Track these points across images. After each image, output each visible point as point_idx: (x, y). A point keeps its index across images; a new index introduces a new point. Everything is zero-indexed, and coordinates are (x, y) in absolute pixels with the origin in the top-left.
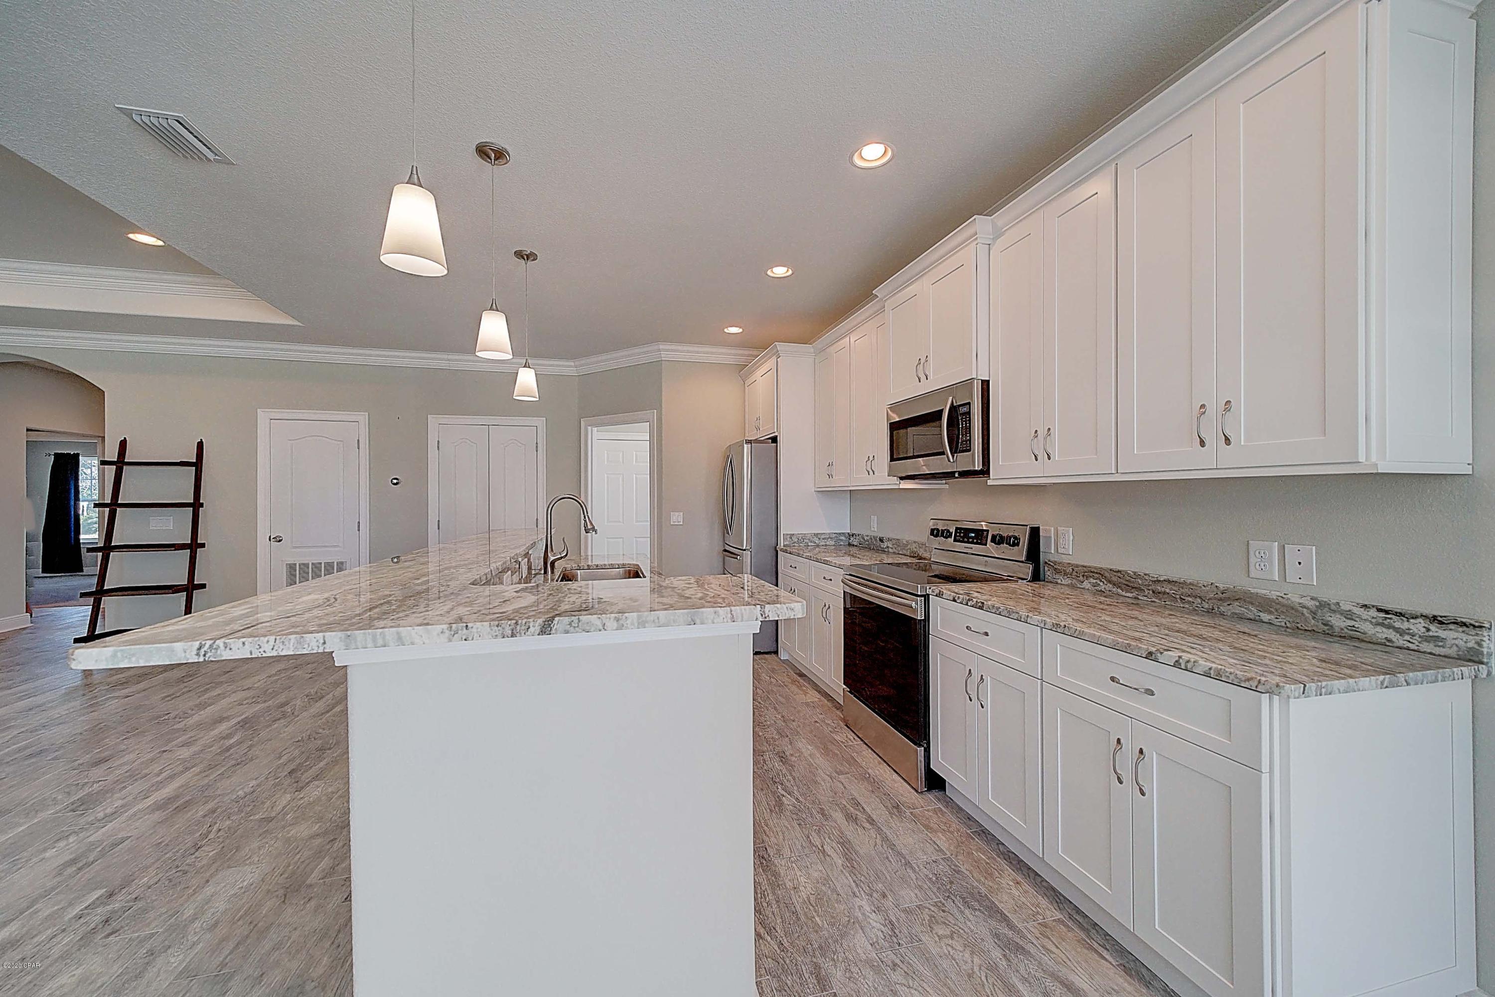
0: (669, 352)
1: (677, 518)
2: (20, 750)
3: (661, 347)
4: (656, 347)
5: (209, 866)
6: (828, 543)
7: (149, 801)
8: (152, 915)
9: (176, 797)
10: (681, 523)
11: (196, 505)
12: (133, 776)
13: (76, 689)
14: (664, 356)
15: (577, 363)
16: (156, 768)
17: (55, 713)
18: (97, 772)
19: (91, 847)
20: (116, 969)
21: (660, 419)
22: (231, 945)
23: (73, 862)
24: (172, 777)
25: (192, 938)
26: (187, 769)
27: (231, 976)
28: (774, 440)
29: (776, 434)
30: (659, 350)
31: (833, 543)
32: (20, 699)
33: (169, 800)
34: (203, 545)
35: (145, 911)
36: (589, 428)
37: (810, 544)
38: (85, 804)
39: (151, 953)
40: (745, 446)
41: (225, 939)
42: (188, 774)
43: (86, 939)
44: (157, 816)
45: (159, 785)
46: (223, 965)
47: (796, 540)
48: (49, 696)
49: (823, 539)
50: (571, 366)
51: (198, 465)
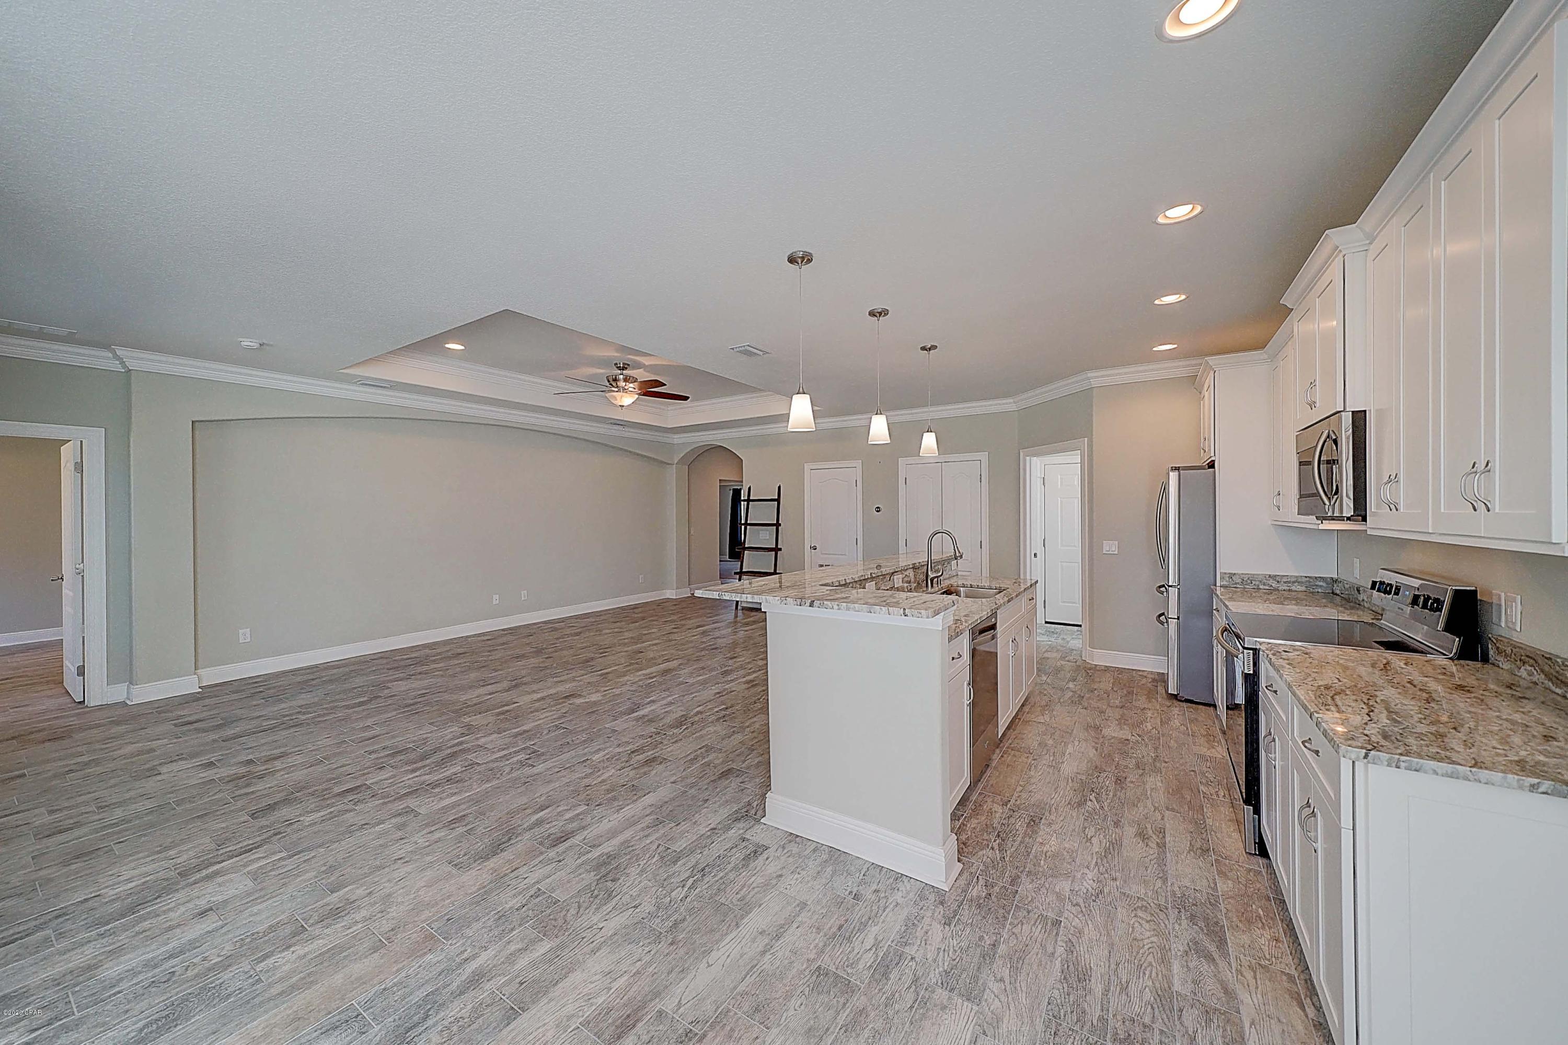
0: (1097, 378)
1: (1110, 547)
2: (710, 645)
3: (1089, 375)
4: (1084, 377)
5: (757, 711)
6: (1293, 588)
7: (744, 679)
8: (736, 720)
9: (753, 681)
10: (1116, 552)
11: (778, 525)
12: (742, 667)
13: (731, 623)
14: (1095, 383)
15: (1016, 400)
16: (750, 666)
17: (723, 632)
18: (731, 662)
19: (725, 690)
20: (724, 732)
21: (1090, 446)
22: (757, 740)
23: (719, 693)
24: (754, 672)
25: (746, 733)
26: (760, 670)
27: (754, 750)
28: (1212, 465)
29: (1213, 459)
30: (1088, 379)
31: (1303, 588)
32: (713, 623)
33: (751, 681)
34: (780, 549)
35: (735, 718)
36: (1028, 458)
37: (1261, 587)
38: (726, 673)
39: (734, 732)
40: (1171, 474)
41: (755, 738)
42: (759, 673)
43: (718, 719)
44: (746, 686)
45: (749, 674)
46: (752, 745)
47: (1239, 581)
48: (722, 624)
49: (1285, 582)
50: (1010, 403)
51: (778, 500)
